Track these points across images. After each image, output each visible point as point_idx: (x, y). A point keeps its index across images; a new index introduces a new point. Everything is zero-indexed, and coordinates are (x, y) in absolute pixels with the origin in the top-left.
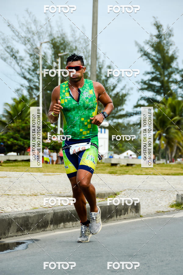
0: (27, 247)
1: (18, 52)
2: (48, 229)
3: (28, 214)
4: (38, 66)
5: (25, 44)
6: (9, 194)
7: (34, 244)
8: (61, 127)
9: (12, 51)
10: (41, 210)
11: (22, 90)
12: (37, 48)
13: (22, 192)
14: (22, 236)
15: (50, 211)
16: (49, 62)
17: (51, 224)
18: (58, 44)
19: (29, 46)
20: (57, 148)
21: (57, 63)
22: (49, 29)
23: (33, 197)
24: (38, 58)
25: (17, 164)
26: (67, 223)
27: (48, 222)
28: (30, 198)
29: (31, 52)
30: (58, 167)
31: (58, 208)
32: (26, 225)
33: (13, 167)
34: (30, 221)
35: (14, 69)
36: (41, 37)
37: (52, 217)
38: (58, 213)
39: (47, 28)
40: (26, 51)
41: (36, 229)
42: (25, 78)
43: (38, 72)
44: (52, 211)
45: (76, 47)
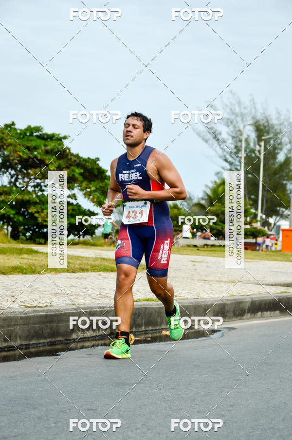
0: (223, 335)
1: (220, 134)
2: (245, 317)
3: (225, 302)
4: (241, 149)
5: (228, 126)
6: (206, 279)
7: (229, 332)
8: (262, 212)
9: (215, 133)
10: (238, 297)
11: (223, 173)
12: (240, 131)
13: (220, 279)
15: (248, 299)
16: (252, 145)
17: (248, 312)
18: (262, 127)
19: (231, 128)
20: (257, 234)
21: (260, 146)
22: (253, 111)
23: (230, 284)
24: (241, 141)
25: (214, 248)
26: (265, 312)
27: (245, 310)
28: (227, 284)
29: (234, 134)
30: (257, 254)
31: (256, 296)
33: (211, 252)
34: (227, 308)
35: (216, 151)
36: (245, 119)
37: (250, 306)
38: (255, 301)
39: (251, 110)
40: (228, 134)
41: (232, 317)
42: (226, 160)
43: (240, 155)
44: (250, 300)
45: (280, 130)
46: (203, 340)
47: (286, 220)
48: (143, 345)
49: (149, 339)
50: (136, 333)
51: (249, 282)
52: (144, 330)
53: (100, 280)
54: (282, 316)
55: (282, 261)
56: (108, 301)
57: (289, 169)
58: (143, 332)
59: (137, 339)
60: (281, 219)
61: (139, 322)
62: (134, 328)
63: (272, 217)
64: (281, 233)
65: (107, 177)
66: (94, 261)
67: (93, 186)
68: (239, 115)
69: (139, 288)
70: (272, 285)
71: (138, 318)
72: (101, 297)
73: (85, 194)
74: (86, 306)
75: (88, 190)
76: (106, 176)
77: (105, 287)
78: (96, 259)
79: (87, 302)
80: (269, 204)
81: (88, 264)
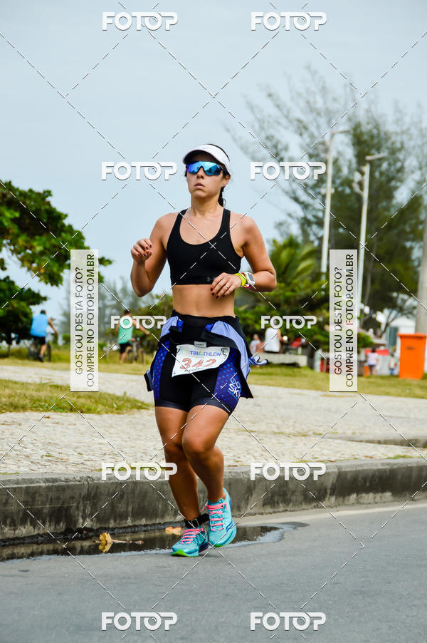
0: (282, 538)
1: (286, 149)
2: (325, 503)
4: (325, 179)
5: (301, 135)
6: (254, 429)
7: (295, 532)
9: (275, 146)
11: (290, 224)
12: (323, 143)
13: (278, 428)
14: (273, 514)
16: (345, 171)
17: (332, 494)
18: (365, 137)
21: (362, 174)
22: (351, 105)
23: (298, 439)
25: (270, 370)
26: (364, 495)
27: (326, 489)
28: (293, 440)
29: (312, 150)
31: (348, 463)
32: (281, 493)
33: (262, 377)
36: (333, 121)
37: (335, 481)
38: (346, 472)
39: (346, 104)
40: (302, 147)
41: (301, 503)
42: (296, 200)
43: (323, 191)
44: (336, 470)
45: (402, 143)
46: (245, 546)
47: (408, 318)
48: (129, 553)
49: (140, 542)
50: (116, 531)
51: (335, 436)
52: (131, 524)
53: (47, 426)
54: (396, 503)
55: (399, 395)
56: (63, 468)
57: (417, 218)
58: (129, 530)
59: (117, 541)
60: (400, 314)
61: (122, 510)
62: (112, 521)
63: (382, 311)
64: (399, 341)
65: (65, 229)
66: (38, 390)
67: (39, 245)
68: (323, 114)
69: (124, 443)
70: (379, 442)
71: (120, 503)
72: (49, 461)
73: (22, 260)
74: (20, 478)
75: (29, 251)
76: (63, 225)
77: (57, 442)
78: (41, 386)
79: (22, 470)
80: (377, 286)
81: (25, 395)
